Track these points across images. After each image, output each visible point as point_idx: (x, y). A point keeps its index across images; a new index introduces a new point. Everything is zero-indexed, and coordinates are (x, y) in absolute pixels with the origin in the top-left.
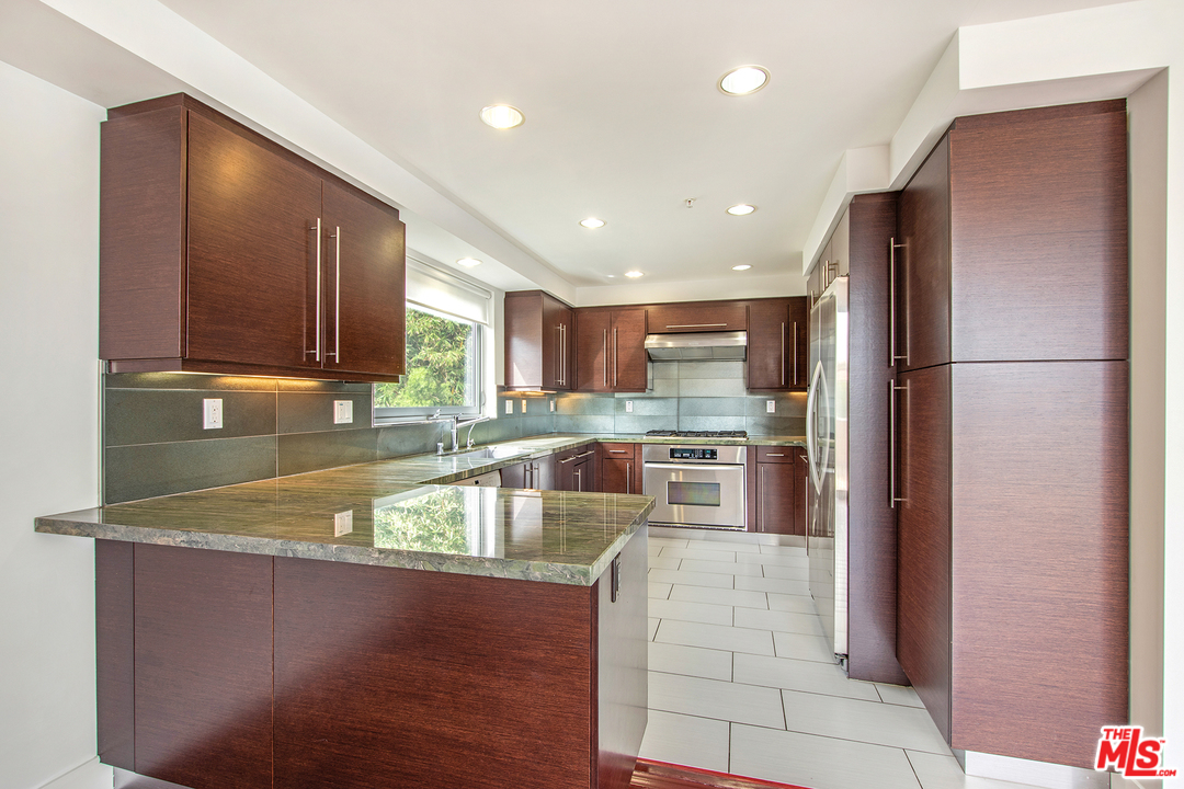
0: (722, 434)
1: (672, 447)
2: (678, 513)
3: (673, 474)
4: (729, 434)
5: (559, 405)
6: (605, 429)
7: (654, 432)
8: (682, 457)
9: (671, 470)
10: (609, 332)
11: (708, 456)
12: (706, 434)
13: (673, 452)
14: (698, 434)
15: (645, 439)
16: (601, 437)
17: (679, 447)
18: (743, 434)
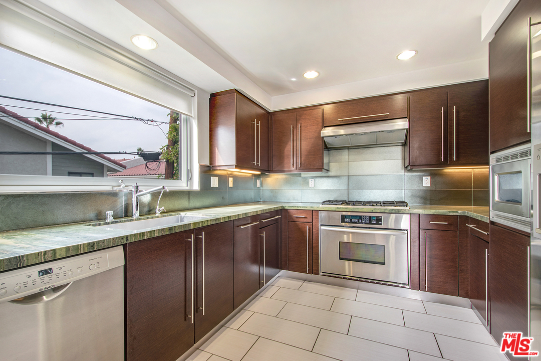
0: (385, 203)
1: (344, 213)
2: (349, 268)
3: (345, 236)
4: (392, 203)
5: (263, 182)
6: (294, 199)
7: (329, 201)
8: (351, 222)
9: (344, 232)
10: (295, 127)
11: (374, 222)
12: (371, 203)
13: (343, 218)
14: (364, 203)
15: (321, 207)
16: (287, 206)
17: (349, 214)
18: (403, 203)
